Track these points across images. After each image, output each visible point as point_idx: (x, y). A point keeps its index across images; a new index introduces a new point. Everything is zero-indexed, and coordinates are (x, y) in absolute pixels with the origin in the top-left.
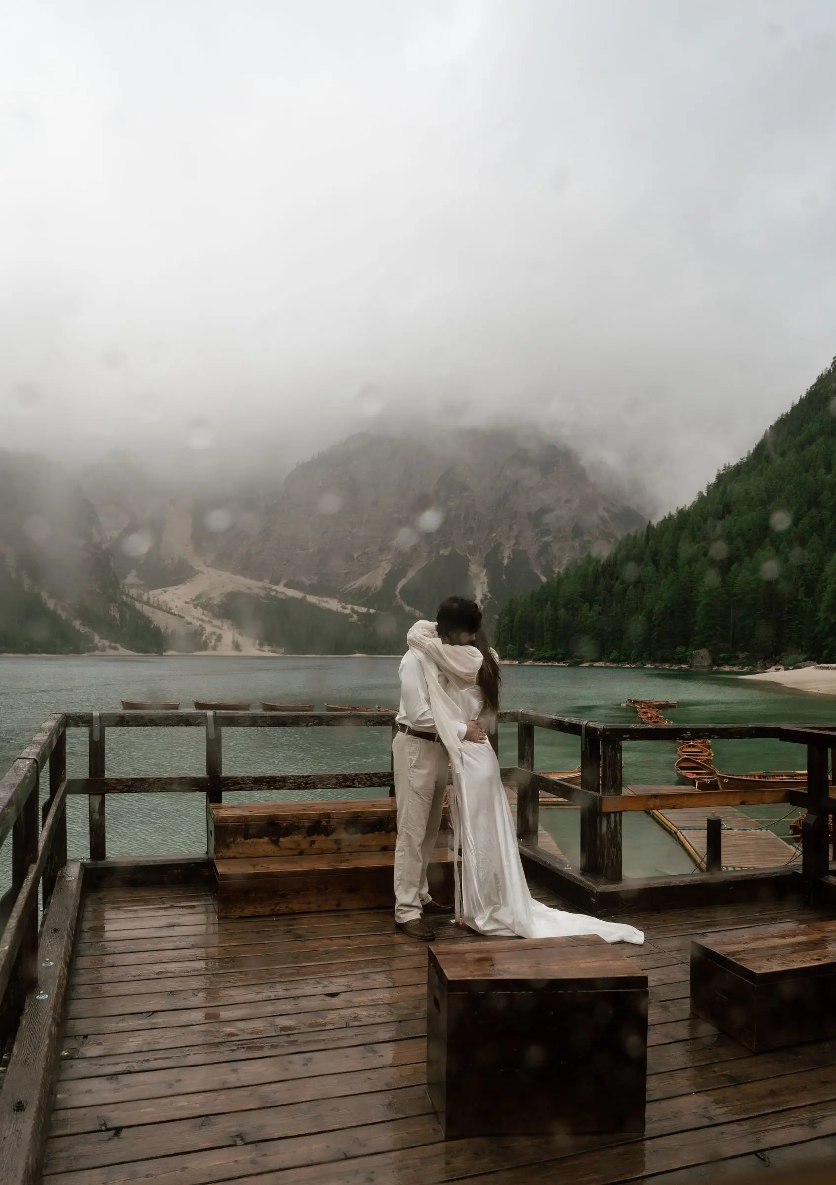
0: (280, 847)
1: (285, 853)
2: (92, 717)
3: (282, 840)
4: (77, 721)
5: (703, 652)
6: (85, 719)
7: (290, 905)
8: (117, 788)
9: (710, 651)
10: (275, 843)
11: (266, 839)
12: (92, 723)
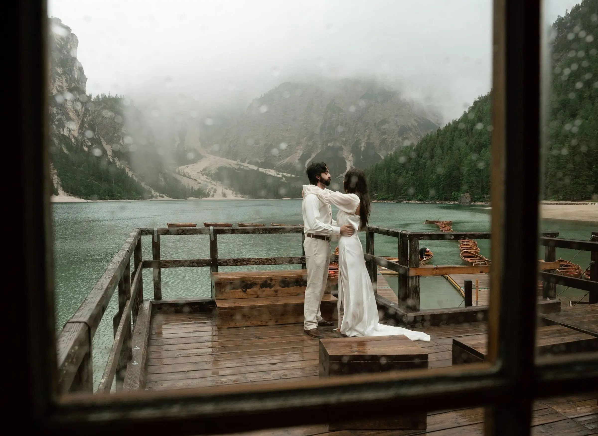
0: (247, 294)
1: (249, 296)
2: (154, 230)
3: (248, 290)
4: (146, 232)
5: (467, 195)
6: (150, 231)
7: (252, 322)
8: (166, 265)
9: (470, 194)
10: (245, 292)
11: (240, 290)
12: (153, 233)
